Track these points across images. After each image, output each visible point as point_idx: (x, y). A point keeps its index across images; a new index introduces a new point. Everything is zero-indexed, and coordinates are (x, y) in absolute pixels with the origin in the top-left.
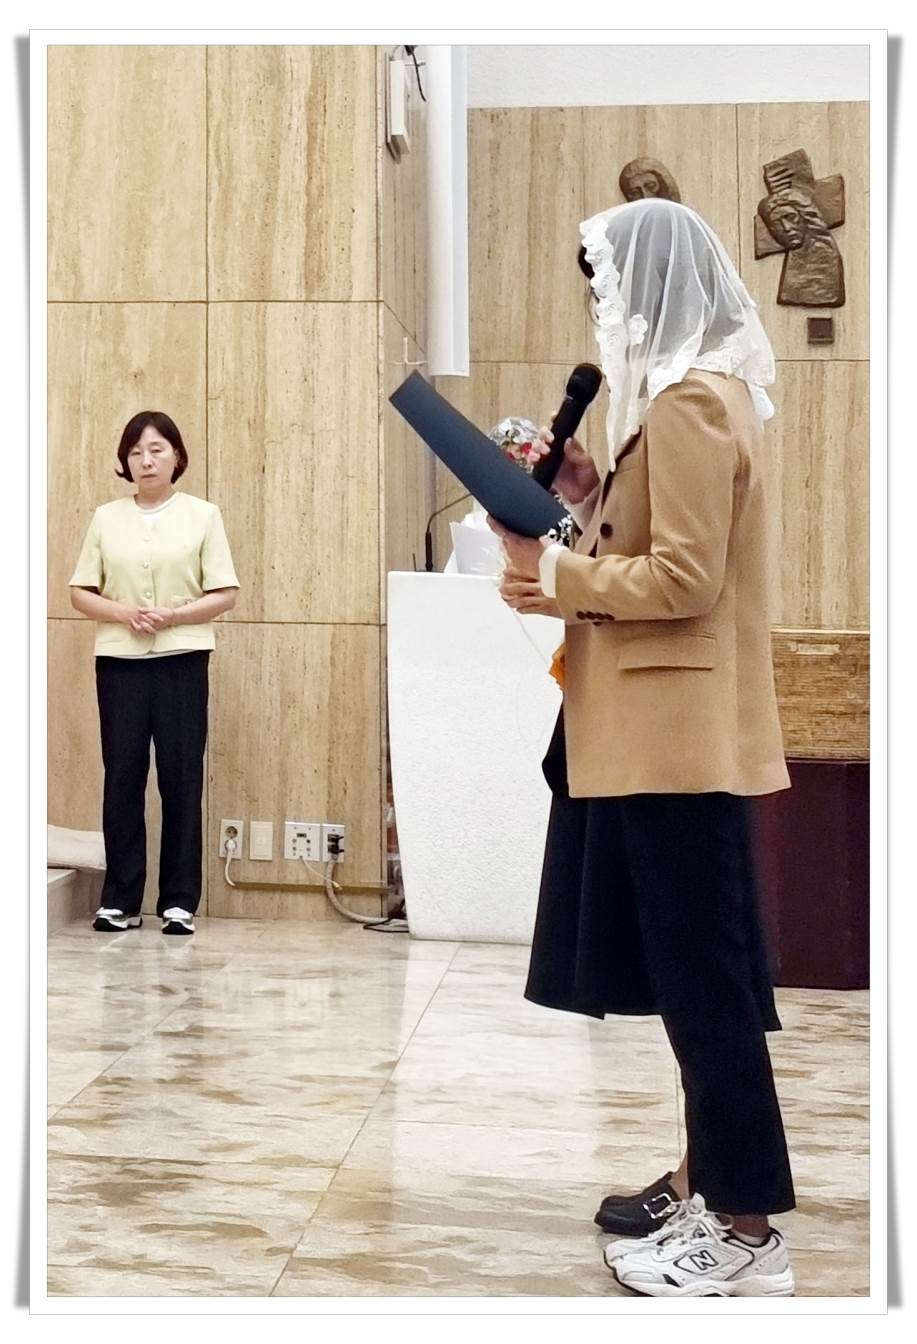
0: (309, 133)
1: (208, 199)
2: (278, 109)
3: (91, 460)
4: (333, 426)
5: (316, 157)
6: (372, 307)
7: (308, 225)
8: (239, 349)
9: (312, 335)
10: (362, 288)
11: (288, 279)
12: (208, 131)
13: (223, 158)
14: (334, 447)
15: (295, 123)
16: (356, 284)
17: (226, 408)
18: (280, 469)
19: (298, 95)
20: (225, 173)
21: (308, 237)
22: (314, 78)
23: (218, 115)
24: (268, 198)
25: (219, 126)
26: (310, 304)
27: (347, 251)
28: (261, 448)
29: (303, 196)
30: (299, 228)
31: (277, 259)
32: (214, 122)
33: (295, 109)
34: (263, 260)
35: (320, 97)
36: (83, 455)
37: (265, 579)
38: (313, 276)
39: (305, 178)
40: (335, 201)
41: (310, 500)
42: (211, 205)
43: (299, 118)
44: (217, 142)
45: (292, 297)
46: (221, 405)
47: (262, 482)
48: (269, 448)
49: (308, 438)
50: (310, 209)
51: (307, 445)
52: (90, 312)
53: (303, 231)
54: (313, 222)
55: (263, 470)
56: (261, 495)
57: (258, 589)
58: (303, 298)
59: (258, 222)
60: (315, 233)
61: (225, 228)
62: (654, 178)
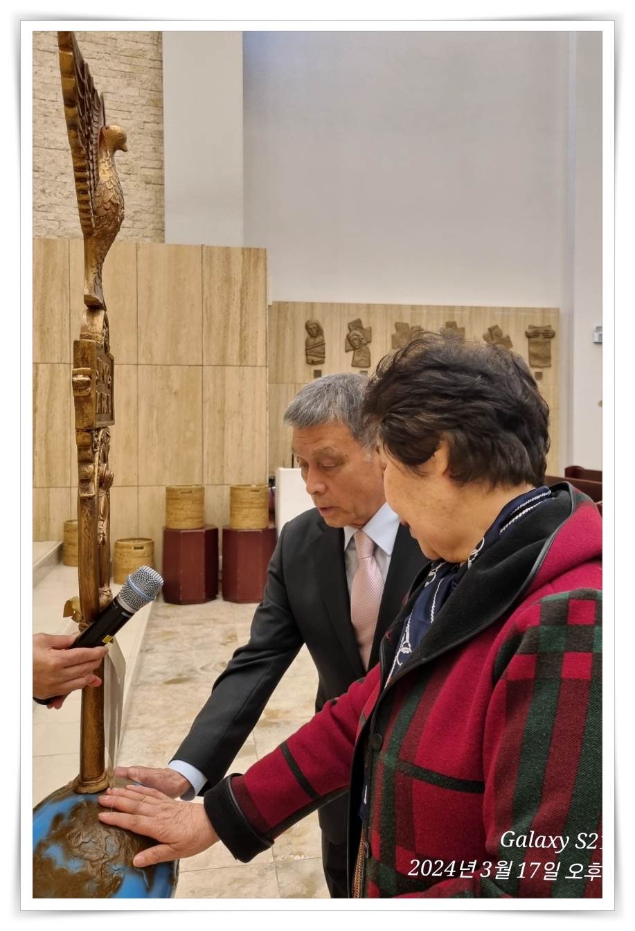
0: (241, 302)
1: (203, 326)
2: (229, 293)
3: (157, 425)
4: (250, 412)
5: (244, 312)
6: (264, 368)
7: (240, 336)
8: (215, 384)
9: (242, 378)
10: (260, 362)
11: (233, 357)
12: (203, 300)
13: (209, 311)
14: (250, 420)
15: (236, 298)
16: (258, 358)
17: (210, 406)
18: (230, 428)
19: (237, 288)
20: (209, 316)
21: (241, 342)
22: (243, 282)
23: (206, 294)
24: (226, 327)
25: (207, 299)
26: (241, 367)
27: (255, 347)
28: (223, 420)
29: (239, 327)
30: (237, 338)
31: (229, 351)
32: (205, 297)
33: (236, 294)
34: (224, 349)
35: (245, 288)
36: (154, 423)
37: (225, 469)
38: (243, 356)
39: (240, 319)
40: (251, 328)
41: (241, 439)
42: (204, 328)
43: (237, 296)
44: (206, 304)
45: (235, 364)
46: (208, 405)
47: (223, 433)
48: (226, 420)
49: (241, 417)
50: (241, 331)
51: (240, 419)
52: (156, 368)
53: (239, 338)
54: (243, 337)
55: (224, 429)
56: (223, 438)
57: (222, 472)
58: (239, 364)
59: (222, 335)
60: (243, 340)
61: (209, 337)
62: (316, 326)
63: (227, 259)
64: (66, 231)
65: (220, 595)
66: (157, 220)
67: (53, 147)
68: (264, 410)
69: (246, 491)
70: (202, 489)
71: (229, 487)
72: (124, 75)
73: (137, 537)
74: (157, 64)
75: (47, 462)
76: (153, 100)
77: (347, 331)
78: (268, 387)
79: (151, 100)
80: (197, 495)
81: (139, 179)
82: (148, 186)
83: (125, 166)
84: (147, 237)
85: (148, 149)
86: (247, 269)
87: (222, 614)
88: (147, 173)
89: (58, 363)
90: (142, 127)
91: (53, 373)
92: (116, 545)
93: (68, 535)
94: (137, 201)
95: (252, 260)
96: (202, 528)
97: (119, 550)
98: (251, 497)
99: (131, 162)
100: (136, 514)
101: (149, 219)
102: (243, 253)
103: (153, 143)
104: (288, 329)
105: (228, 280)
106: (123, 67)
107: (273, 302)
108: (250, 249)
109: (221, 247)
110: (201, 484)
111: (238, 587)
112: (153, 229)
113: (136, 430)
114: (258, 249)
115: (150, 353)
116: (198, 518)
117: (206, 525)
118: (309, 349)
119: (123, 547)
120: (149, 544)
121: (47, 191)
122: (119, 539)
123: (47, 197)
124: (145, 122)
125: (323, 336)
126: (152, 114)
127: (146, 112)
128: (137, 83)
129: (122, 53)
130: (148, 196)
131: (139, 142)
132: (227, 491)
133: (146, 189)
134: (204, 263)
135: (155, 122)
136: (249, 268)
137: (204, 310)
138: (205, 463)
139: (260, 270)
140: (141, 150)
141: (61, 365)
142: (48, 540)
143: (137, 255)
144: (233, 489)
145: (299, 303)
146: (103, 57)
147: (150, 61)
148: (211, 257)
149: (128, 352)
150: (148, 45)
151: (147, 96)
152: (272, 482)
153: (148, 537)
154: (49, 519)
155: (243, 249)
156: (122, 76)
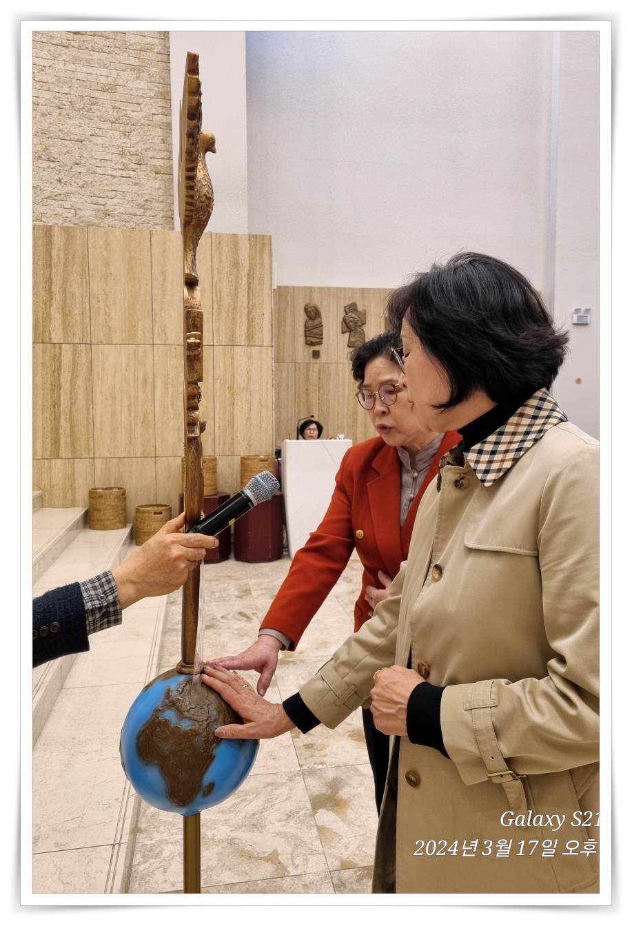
0: (248, 286)
1: (212, 309)
2: (237, 277)
3: (172, 401)
4: (257, 389)
5: (251, 295)
6: (270, 348)
7: (248, 319)
8: (225, 362)
9: (250, 358)
10: (267, 341)
11: (241, 339)
13: (218, 294)
14: (258, 396)
15: (243, 283)
16: (265, 339)
17: (220, 383)
18: (239, 404)
19: (244, 273)
20: (219, 300)
21: (248, 323)
22: (250, 267)
23: (216, 279)
24: (235, 309)
25: (216, 283)
26: (249, 347)
27: (261, 328)
28: (232, 395)
29: (247, 310)
31: (238, 331)
32: (215, 281)
33: (243, 278)
34: (233, 331)
35: (252, 273)
36: (170, 399)
37: (235, 441)
38: (250, 337)
39: (247, 302)
40: (258, 311)
41: (249, 414)
42: (214, 310)
43: (244, 281)
44: (216, 287)
45: (243, 344)
46: (219, 381)
47: (233, 408)
48: (236, 396)
49: (249, 393)
50: (249, 313)
51: (248, 395)
52: (171, 348)
53: (246, 321)
54: (250, 319)
55: (234, 404)
56: (233, 413)
57: (232, 444)
58: (247, 344)
59: (231, 317)
60: (250, 322)
61: (219, 319)
62: (314, 309)
63: (235, 246)
64: (81, 219)
65: (232, 556)
66: (166, 209)
67: (69, 139)
68: (270, 386)
69: (255, 461)
70: (215, 460)
71: (239, 458)
72: (133, 68)
73: (155, 503)
74: (164, 57)
75: (71, 436)
76: (161, 93)
77: (342, 314)
78: (273, 365)
79: (159, 92)
80: (210, 465)
81: (150, 170)
82: (158, 176)
83: (135, 157)
84: (157, 224)
85: (157, 140)
86: (254, 255)
87: (236, 572)
88: (159, 164)
89: (80, 344)
90: (151, 119)
91: (75, 353)
92: (137, 511)
93: (94, 501)
94: (147, 190)
95: (258, 247)
96: (216, 495)
97: (141, 515)
98: (260, 466)
99: (141, 153)
100: (154, 482)
101: (158, 207)
102: (249, 240)
103: (161, 135)
104: (289, 312)
105: (236, 265)
106: (132, 61)
107: (278, 286)
108: (256, 235)
109: (229, 234)
110: (213, 454)
111: (250, 548)
112: (163, 217)
113: (153, 405)
114: (263, 236)
115: (165, 334)
116: (212, 485)
117: (218, 492)
118: (308, 331)
119: (144, 512)
120: (167, 509)
121: (63, 181)
122: (139, 505)
123: (63, 186)
124: (153, 114)
125: (321, 318)
126: (159, 107)
127: (154, 104)
128: (145, 75)
129: (130, 47)
130: (157, 186)
131: (147, 134)
132: (237, 461)
133: (156, 179)
134: (214, 248)
135: (163, 114)
136: (256, 254)
137: (214, 293)
138: (217, 435)
139: (266, 257)
140: (150, 141)
141: (82, 345)
142: (74, 506)
143: (151, 241)
144: (243, 459)
145: (299, 287)
146: (114, 51)
147: (158, 55)
148: (220, 243)
149: (144, 333)
150: (156, 40)
151: (156, 89)
152: (278, 453)
153: (166, 504)
154: (75, 488)
155: (250, 235)
156: (131, 70)
